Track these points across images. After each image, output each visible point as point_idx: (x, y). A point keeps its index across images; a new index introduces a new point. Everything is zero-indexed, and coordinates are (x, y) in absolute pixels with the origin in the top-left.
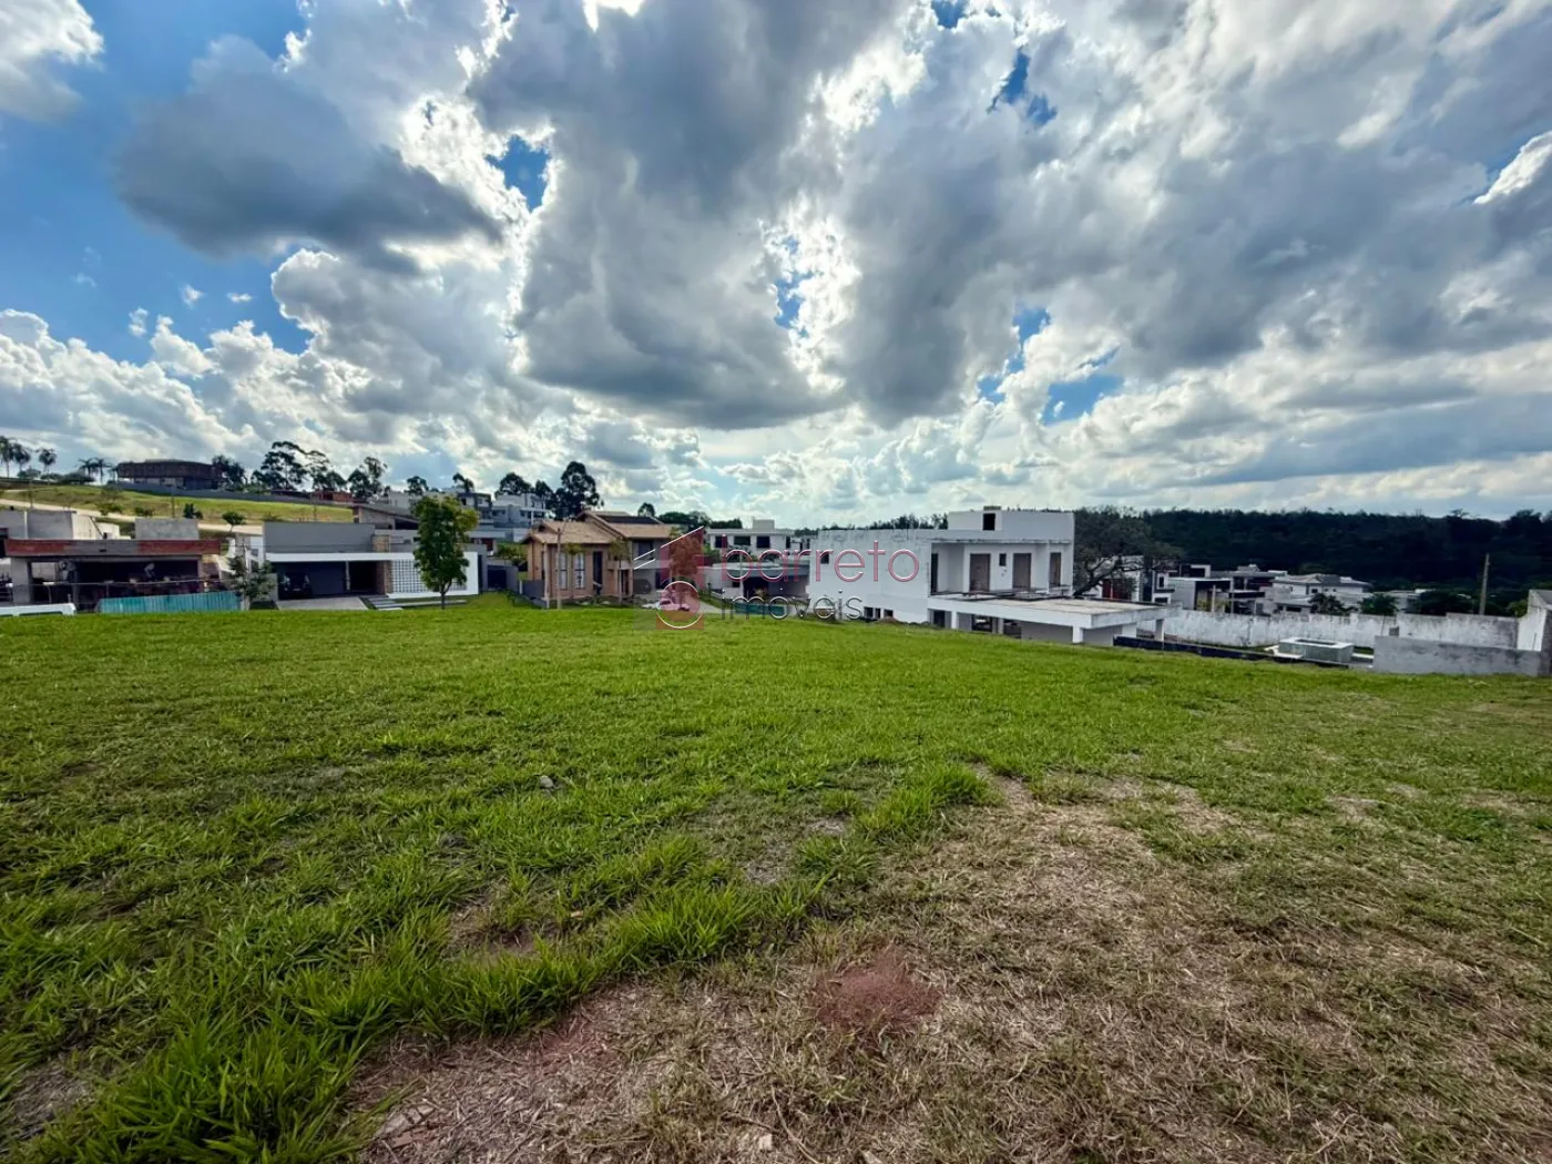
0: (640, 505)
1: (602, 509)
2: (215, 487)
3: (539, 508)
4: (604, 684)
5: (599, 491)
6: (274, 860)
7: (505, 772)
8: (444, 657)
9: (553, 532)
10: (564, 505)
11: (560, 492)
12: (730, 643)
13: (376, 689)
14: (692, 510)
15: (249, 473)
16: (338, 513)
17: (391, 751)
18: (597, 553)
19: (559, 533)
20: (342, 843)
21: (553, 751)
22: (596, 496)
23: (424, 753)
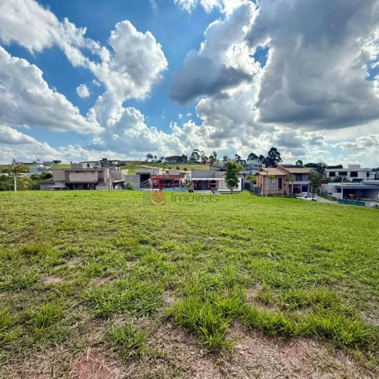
0: (297, 161)
1: (282, 163)
2: (182, 162)
3: (260, 164)
4: (286, 225)
5: (281, 157)
6: (200, 258)
7: (256, 249)
8: (234, 209)
9: (265, 171)
10: (268, 162)
11: (267, 158)
12: (338, 216)
13: (218, 216)
14: (319, 162)
15: (189, 158)
16: (207, 167)
17: (224, 235)
18: (280, 179)
19: (267, 172)
20: (215, 258)
21: (271, 245)
22: (280, 159)
23: (232, 238)
